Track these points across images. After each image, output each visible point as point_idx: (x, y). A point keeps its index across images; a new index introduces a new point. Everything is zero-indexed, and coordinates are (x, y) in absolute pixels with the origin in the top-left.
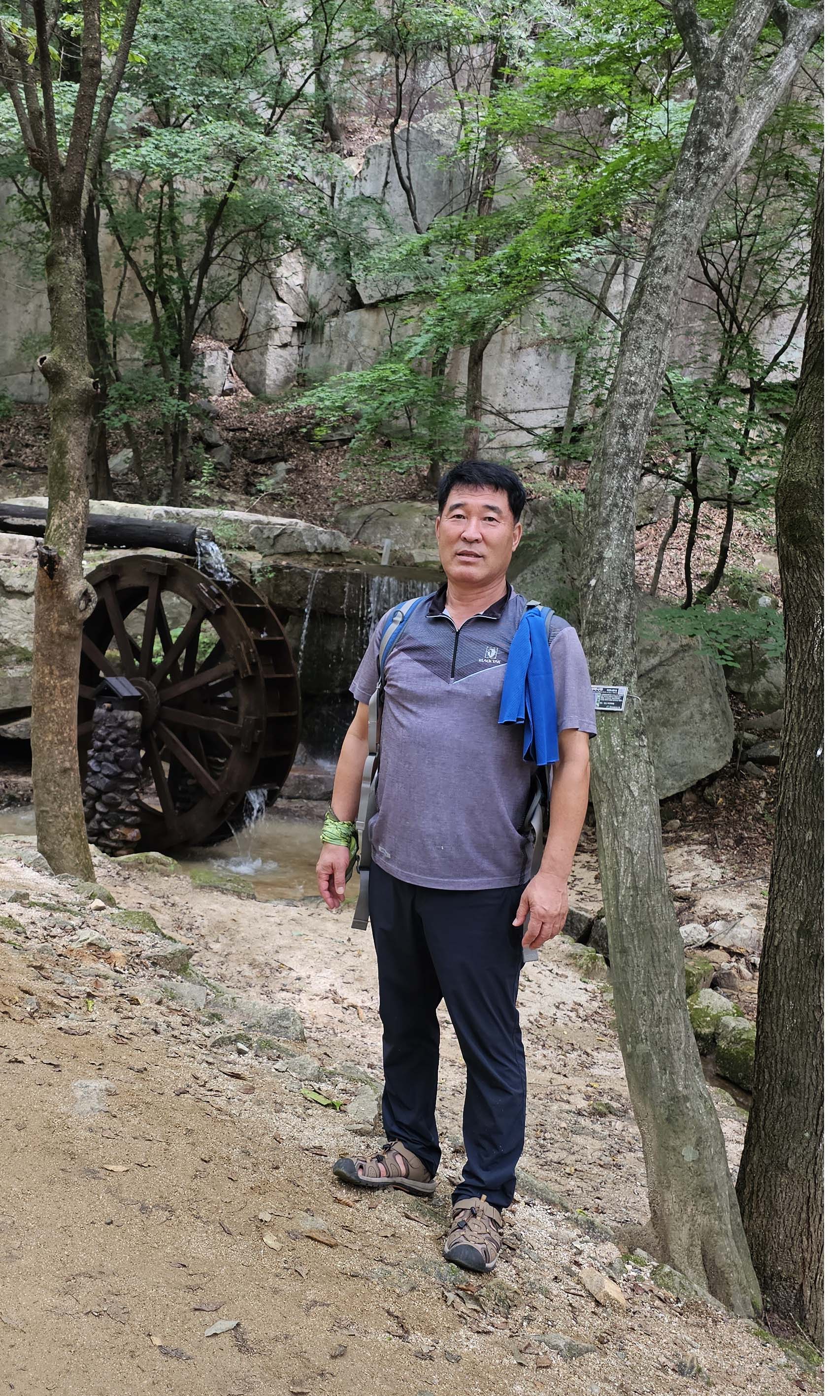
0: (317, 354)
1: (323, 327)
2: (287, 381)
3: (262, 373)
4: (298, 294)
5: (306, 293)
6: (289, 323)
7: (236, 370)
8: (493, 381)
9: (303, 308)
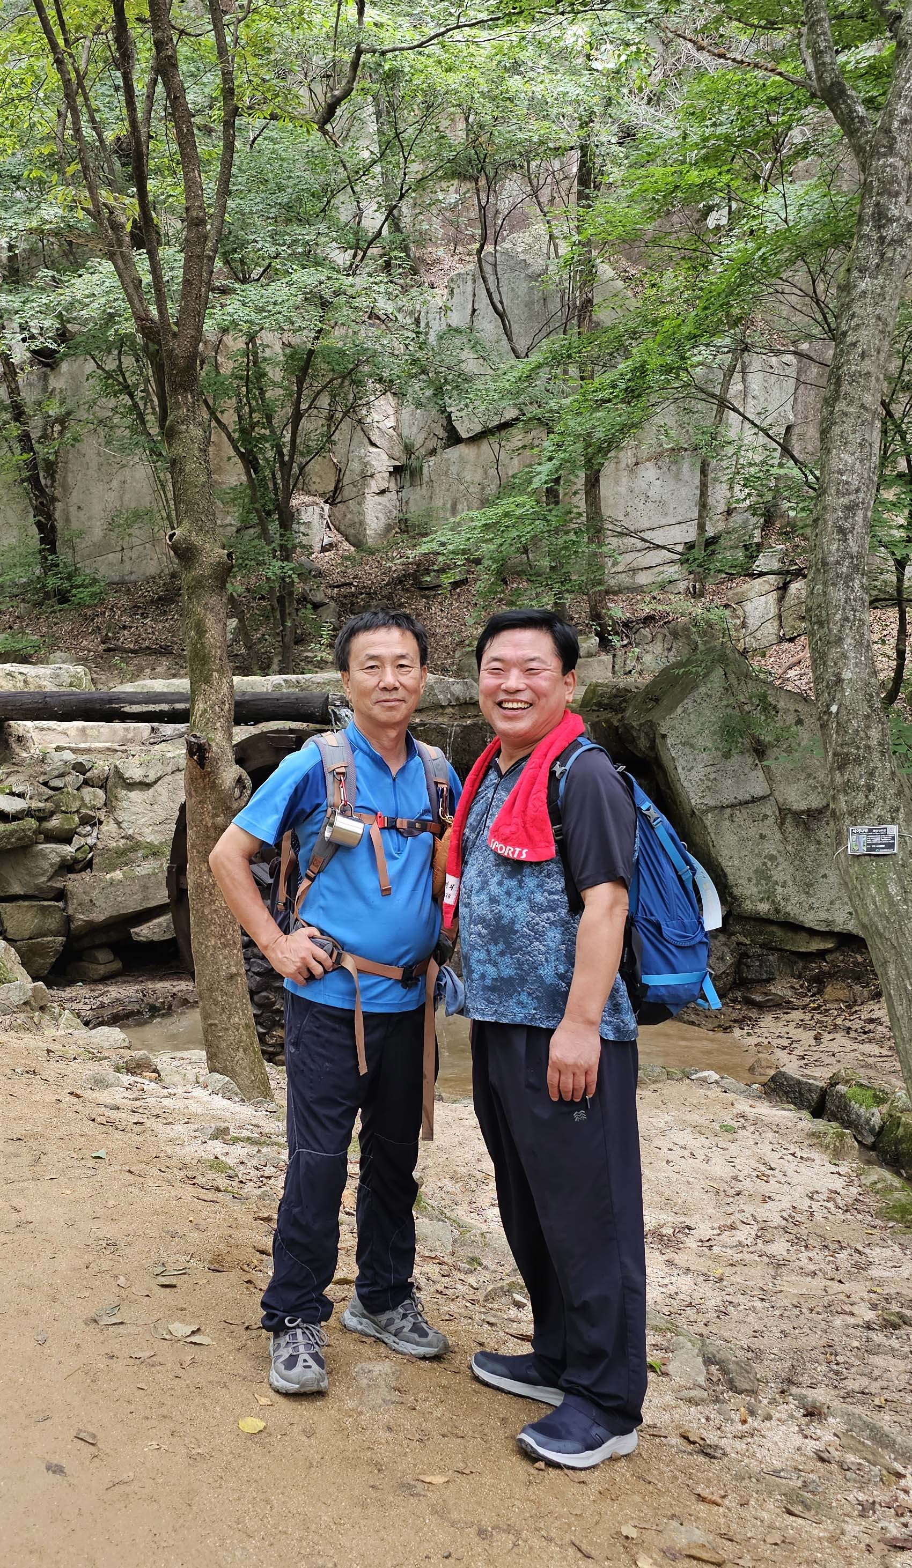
0: (417, 497)
1: (421, 467)
2: (389, 528)
3: (362, 523)
4: (391, 437)
5: (400, 435)
6: (385, 468)
7: (333, 524)
8: (611, 501)
9: (398, 451)
